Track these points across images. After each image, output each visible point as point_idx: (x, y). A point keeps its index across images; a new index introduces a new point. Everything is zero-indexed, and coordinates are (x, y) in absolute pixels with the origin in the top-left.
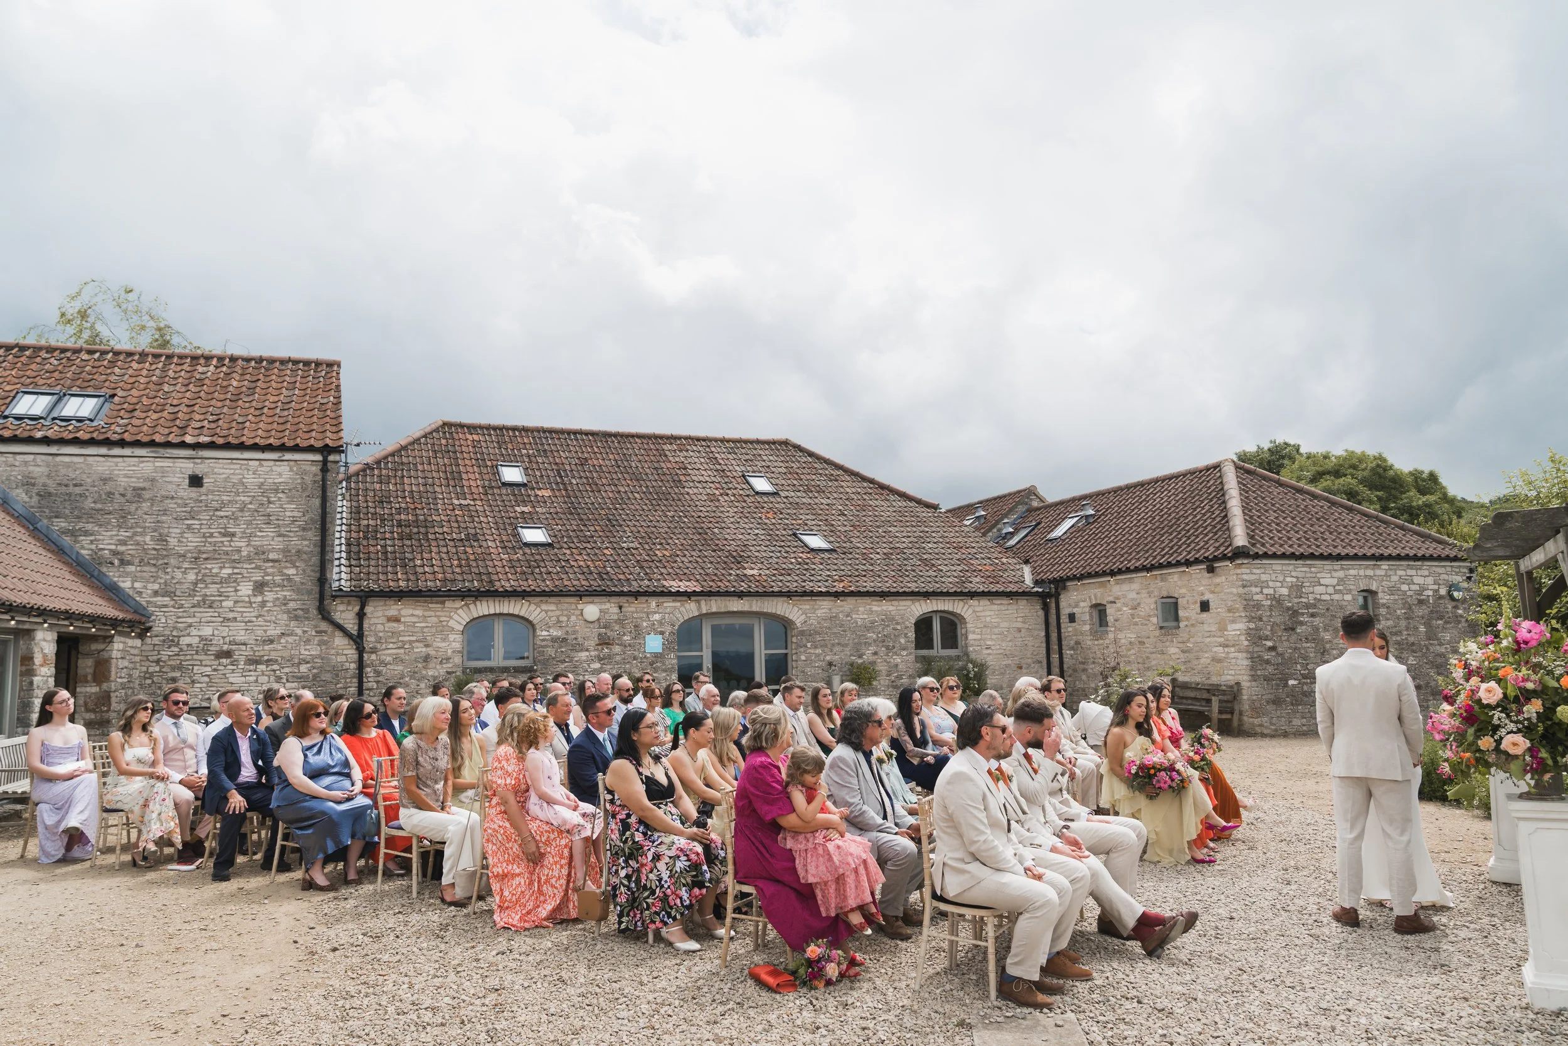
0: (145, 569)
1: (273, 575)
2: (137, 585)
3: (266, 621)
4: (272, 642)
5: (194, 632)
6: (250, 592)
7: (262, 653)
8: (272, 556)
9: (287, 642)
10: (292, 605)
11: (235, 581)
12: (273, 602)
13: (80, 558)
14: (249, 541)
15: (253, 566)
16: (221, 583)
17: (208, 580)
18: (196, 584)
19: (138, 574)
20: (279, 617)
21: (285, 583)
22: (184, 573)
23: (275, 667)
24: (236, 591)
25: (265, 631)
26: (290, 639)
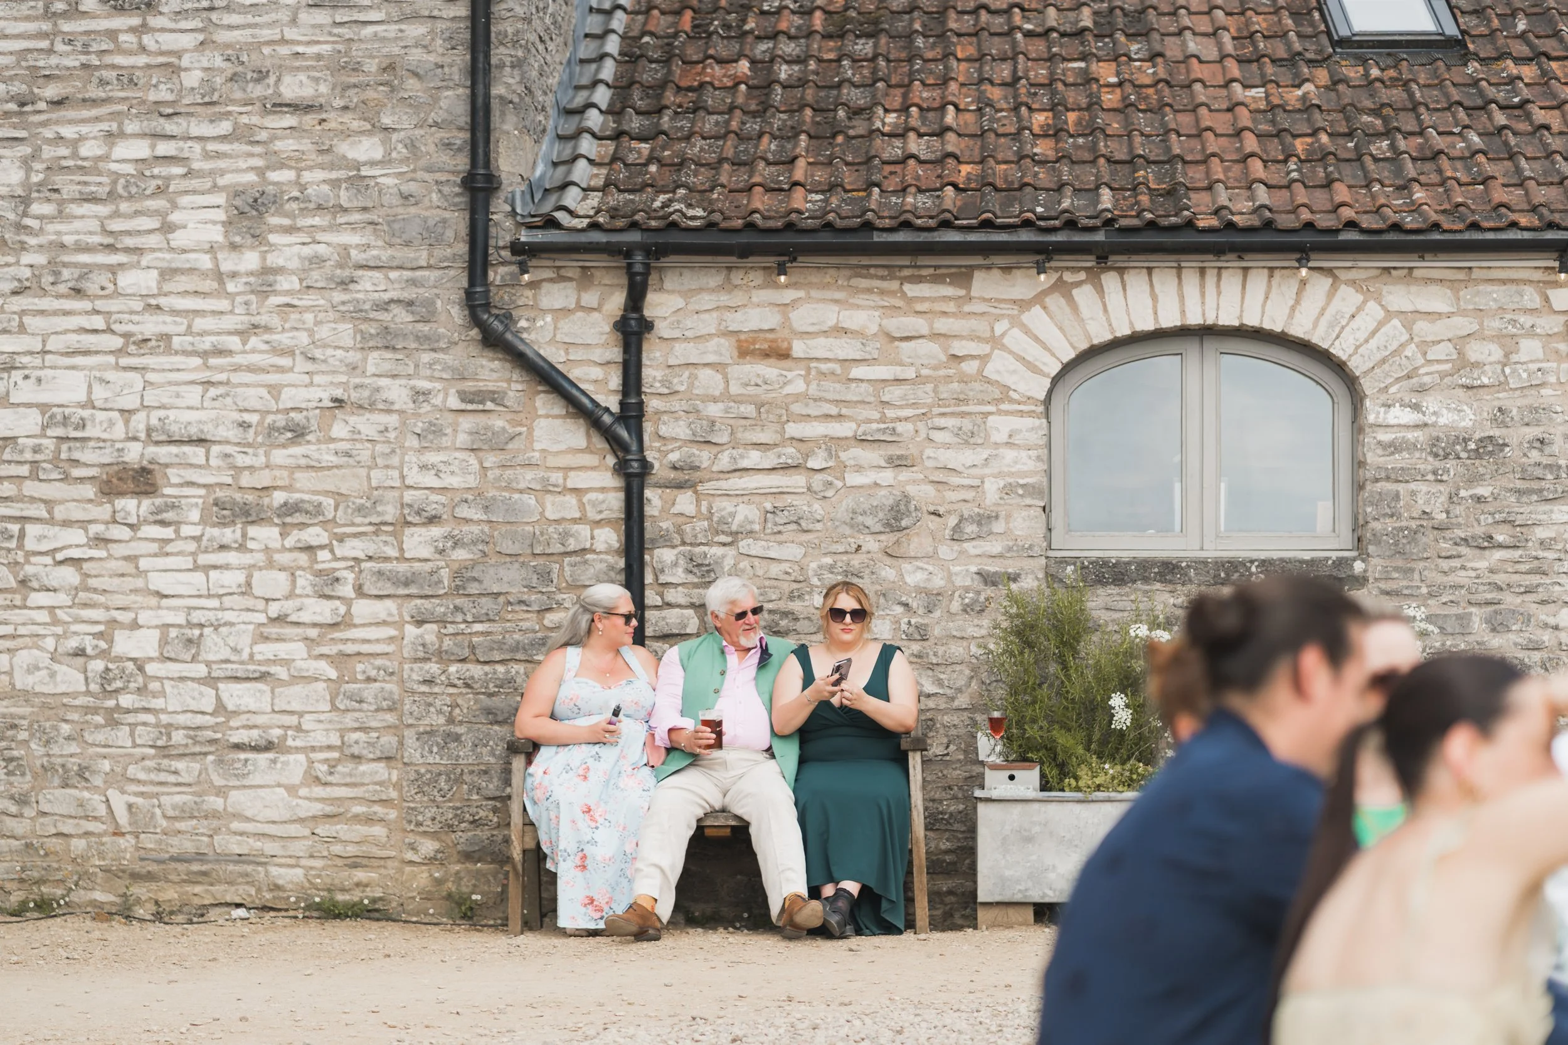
4: (298, 433)
5: (25, 392)
6: (216, 234)
7: (263, 479)
8: (294, 87)
9: (355, 435)
10: (370, 285)
11: (160, 191)
14: (208, 27)
15: (225, 127)
16: (112, 196)
17: (68, 186)
18: (25, 201)
20: (324, 332)
21: (344, 197)
23: (315, 535)
25: (275, 390)
26: (367, 424)
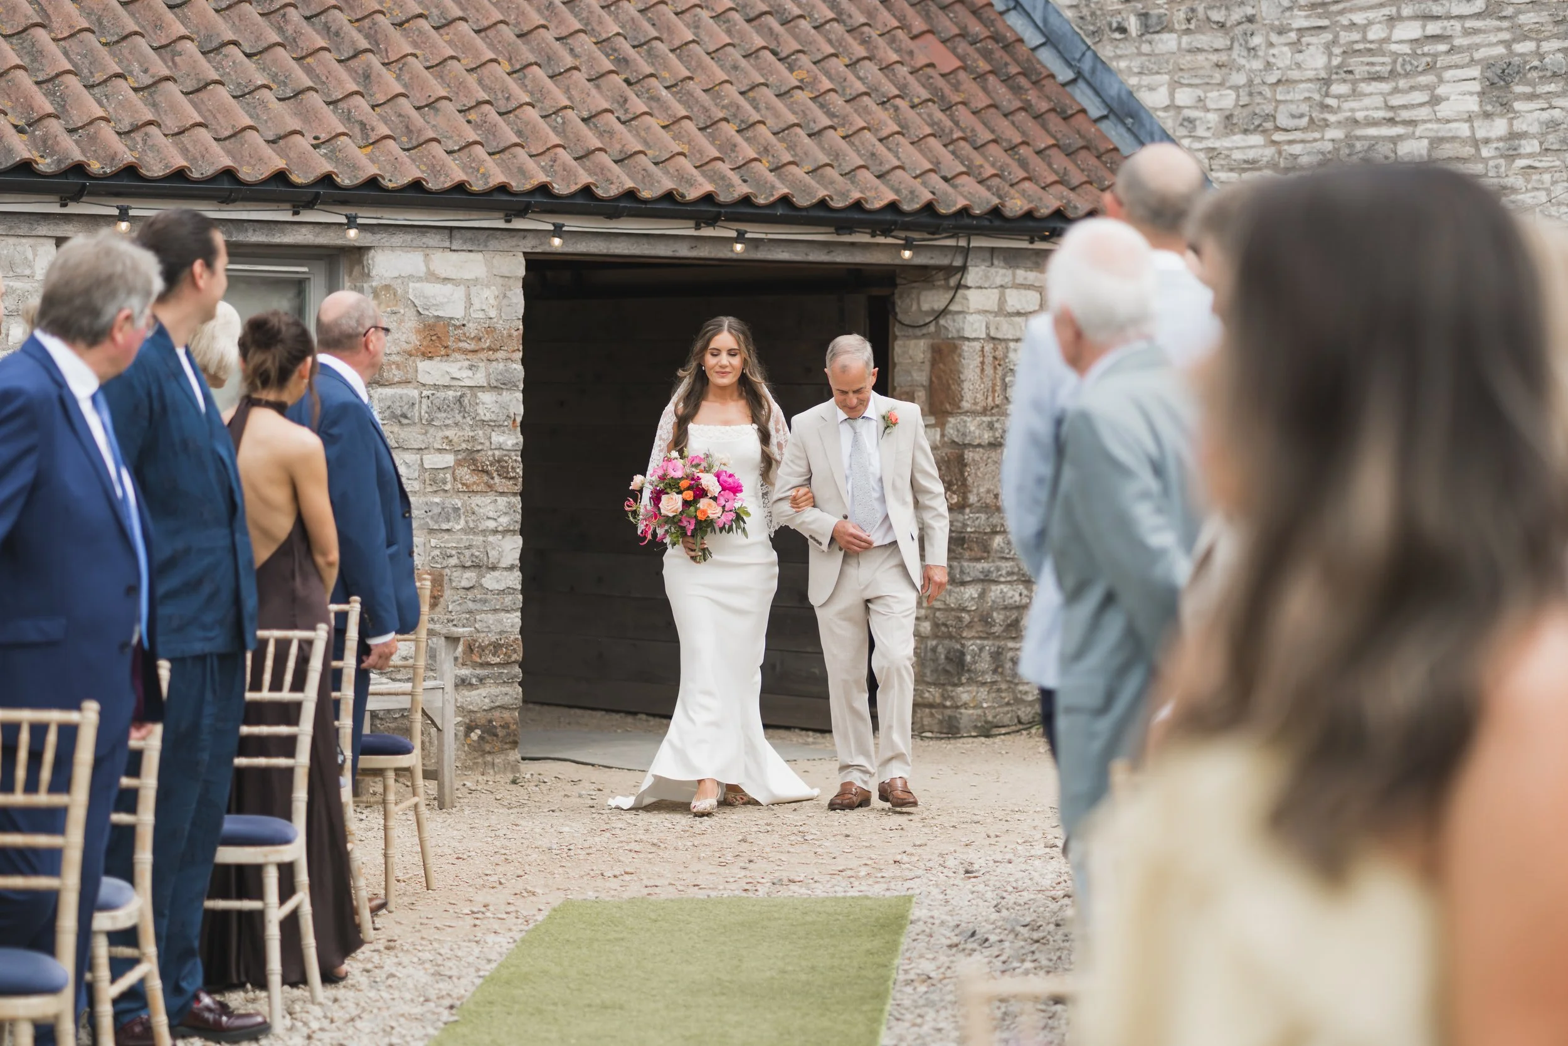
0: (1202, 40)
1: (1535, 34)
2: (1184, 97)
12: (1542, 137)
13: (1053, 19)
19: (1186, 60)
22: (1297, 47)
24: (1435, 101)
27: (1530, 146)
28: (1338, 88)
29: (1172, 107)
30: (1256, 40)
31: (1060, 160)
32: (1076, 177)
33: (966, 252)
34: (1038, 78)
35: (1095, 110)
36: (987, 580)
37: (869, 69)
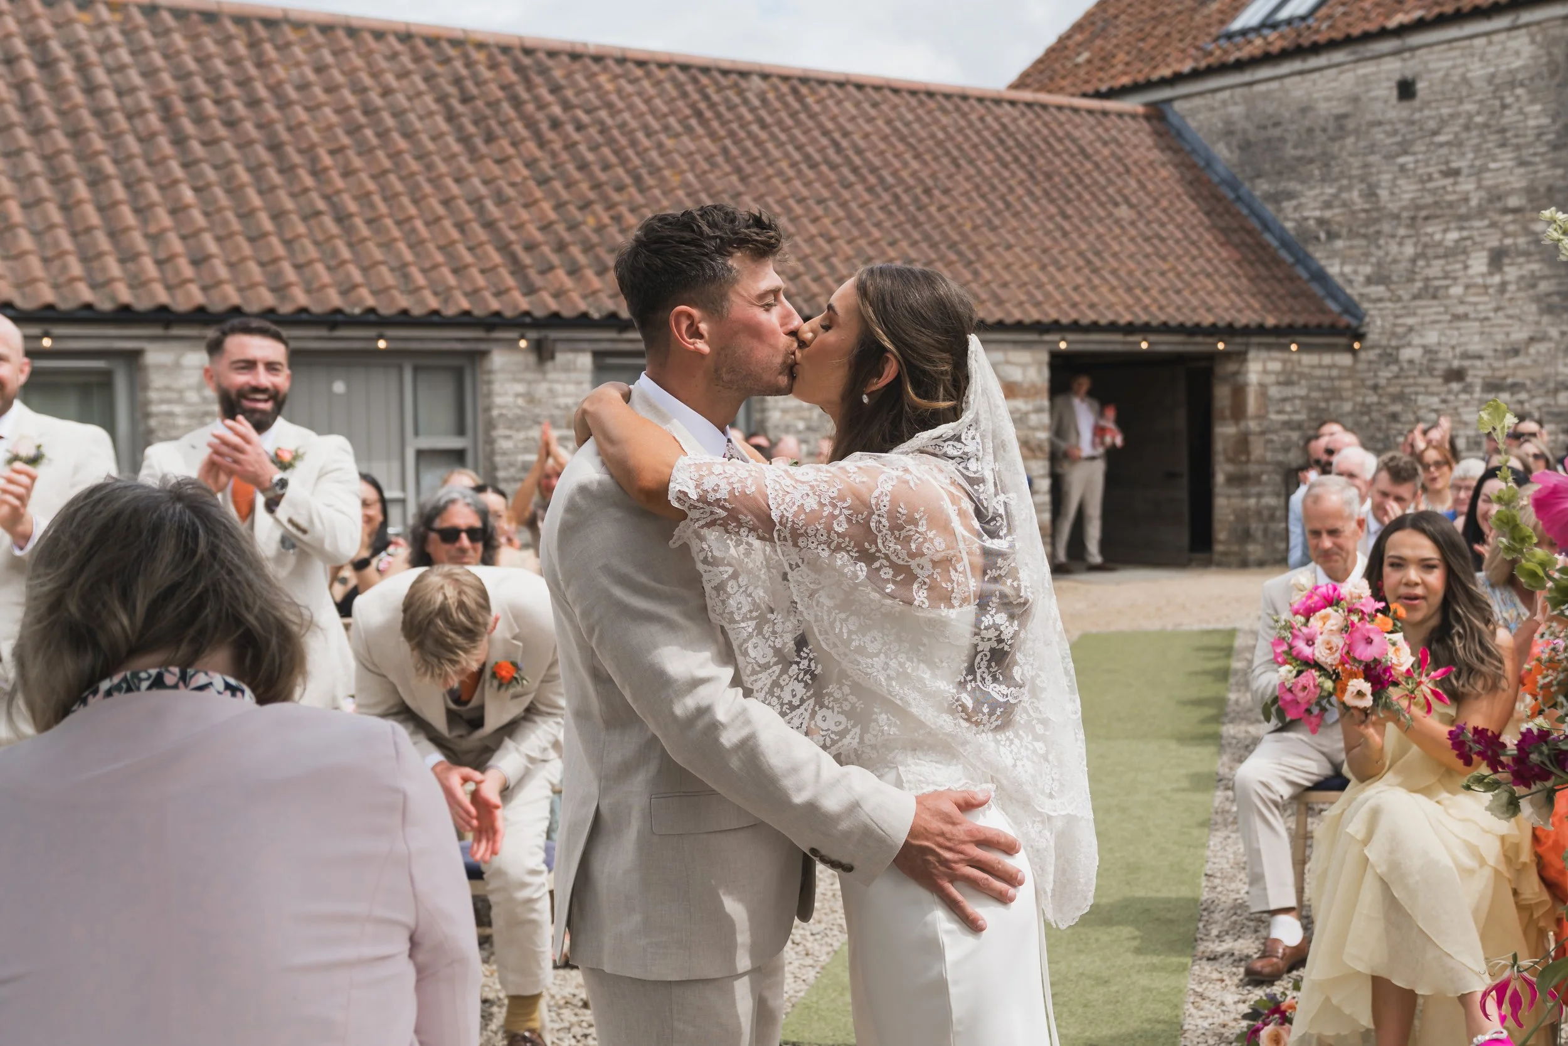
0: (1355, 242)
1: (1514, 235)
2: (1348, 269)
3: (1509, 317)
12: (1517, 283)
13: (1285, 235)
19: (1348, 252)
22: (1401, 244)
24: (1466, 267)
27: (1512, 288)
28: (1421, 263)
29: (1342, 274)
30: (1382, 242)
31: (1290, 301)
32: (1298, 308)
33: (1247, 345)
34: (1279, 262)
35: (1305, 275)
36: (1259, 496)
37: (1201, 261)
